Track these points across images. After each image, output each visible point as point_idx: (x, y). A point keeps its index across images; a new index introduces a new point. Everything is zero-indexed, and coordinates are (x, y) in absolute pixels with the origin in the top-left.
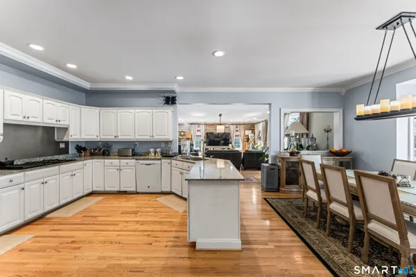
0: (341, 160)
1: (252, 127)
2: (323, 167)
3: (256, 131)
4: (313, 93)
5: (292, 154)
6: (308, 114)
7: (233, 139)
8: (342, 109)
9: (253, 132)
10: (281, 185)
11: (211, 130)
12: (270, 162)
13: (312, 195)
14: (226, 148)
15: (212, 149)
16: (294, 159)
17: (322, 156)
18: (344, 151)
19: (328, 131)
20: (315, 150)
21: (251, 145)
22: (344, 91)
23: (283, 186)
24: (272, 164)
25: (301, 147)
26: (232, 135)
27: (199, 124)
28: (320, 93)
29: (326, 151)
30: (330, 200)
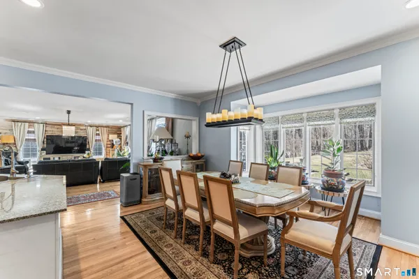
0: (198, 163)
1: (118, 130)
2: (179, 174)
3: (122, 135)
4: (175, 100)
5: (155, 160)
6: (173, 120)
7: (92, 145)
8: (197, 118)
9: (119, 136)
10: (143, 196)
11: (53, 132)
12: (132, 171)
13: (170, 203)
14: (80, 157)
15: (57, 159)
16: (157, 165)
17: (182, 160)
18: (200, 155)
19: (188, 137)
20: (178, 155)
21: (116, 152)
22: (199, 102)
23: (146, 197)
24: (134, 174)
25: (165, 153)
26: (90, 139)
28: (181, 100)
29: (186, 156)
30: (186, 207)
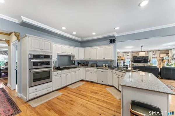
1: (166, 52)
3: (170, 54)
7: (151, 60)
9: (167, 55)
26: (150, 57)
27: (128, 52)
